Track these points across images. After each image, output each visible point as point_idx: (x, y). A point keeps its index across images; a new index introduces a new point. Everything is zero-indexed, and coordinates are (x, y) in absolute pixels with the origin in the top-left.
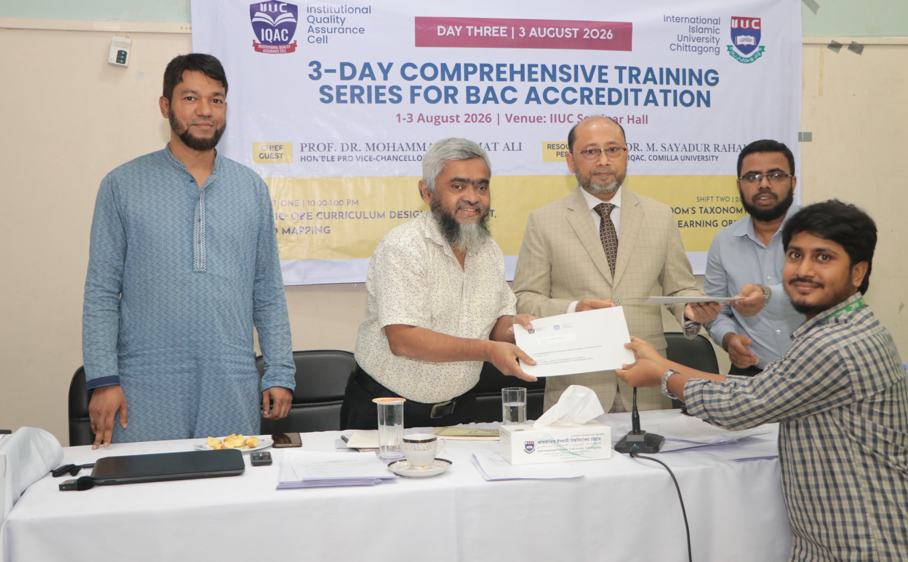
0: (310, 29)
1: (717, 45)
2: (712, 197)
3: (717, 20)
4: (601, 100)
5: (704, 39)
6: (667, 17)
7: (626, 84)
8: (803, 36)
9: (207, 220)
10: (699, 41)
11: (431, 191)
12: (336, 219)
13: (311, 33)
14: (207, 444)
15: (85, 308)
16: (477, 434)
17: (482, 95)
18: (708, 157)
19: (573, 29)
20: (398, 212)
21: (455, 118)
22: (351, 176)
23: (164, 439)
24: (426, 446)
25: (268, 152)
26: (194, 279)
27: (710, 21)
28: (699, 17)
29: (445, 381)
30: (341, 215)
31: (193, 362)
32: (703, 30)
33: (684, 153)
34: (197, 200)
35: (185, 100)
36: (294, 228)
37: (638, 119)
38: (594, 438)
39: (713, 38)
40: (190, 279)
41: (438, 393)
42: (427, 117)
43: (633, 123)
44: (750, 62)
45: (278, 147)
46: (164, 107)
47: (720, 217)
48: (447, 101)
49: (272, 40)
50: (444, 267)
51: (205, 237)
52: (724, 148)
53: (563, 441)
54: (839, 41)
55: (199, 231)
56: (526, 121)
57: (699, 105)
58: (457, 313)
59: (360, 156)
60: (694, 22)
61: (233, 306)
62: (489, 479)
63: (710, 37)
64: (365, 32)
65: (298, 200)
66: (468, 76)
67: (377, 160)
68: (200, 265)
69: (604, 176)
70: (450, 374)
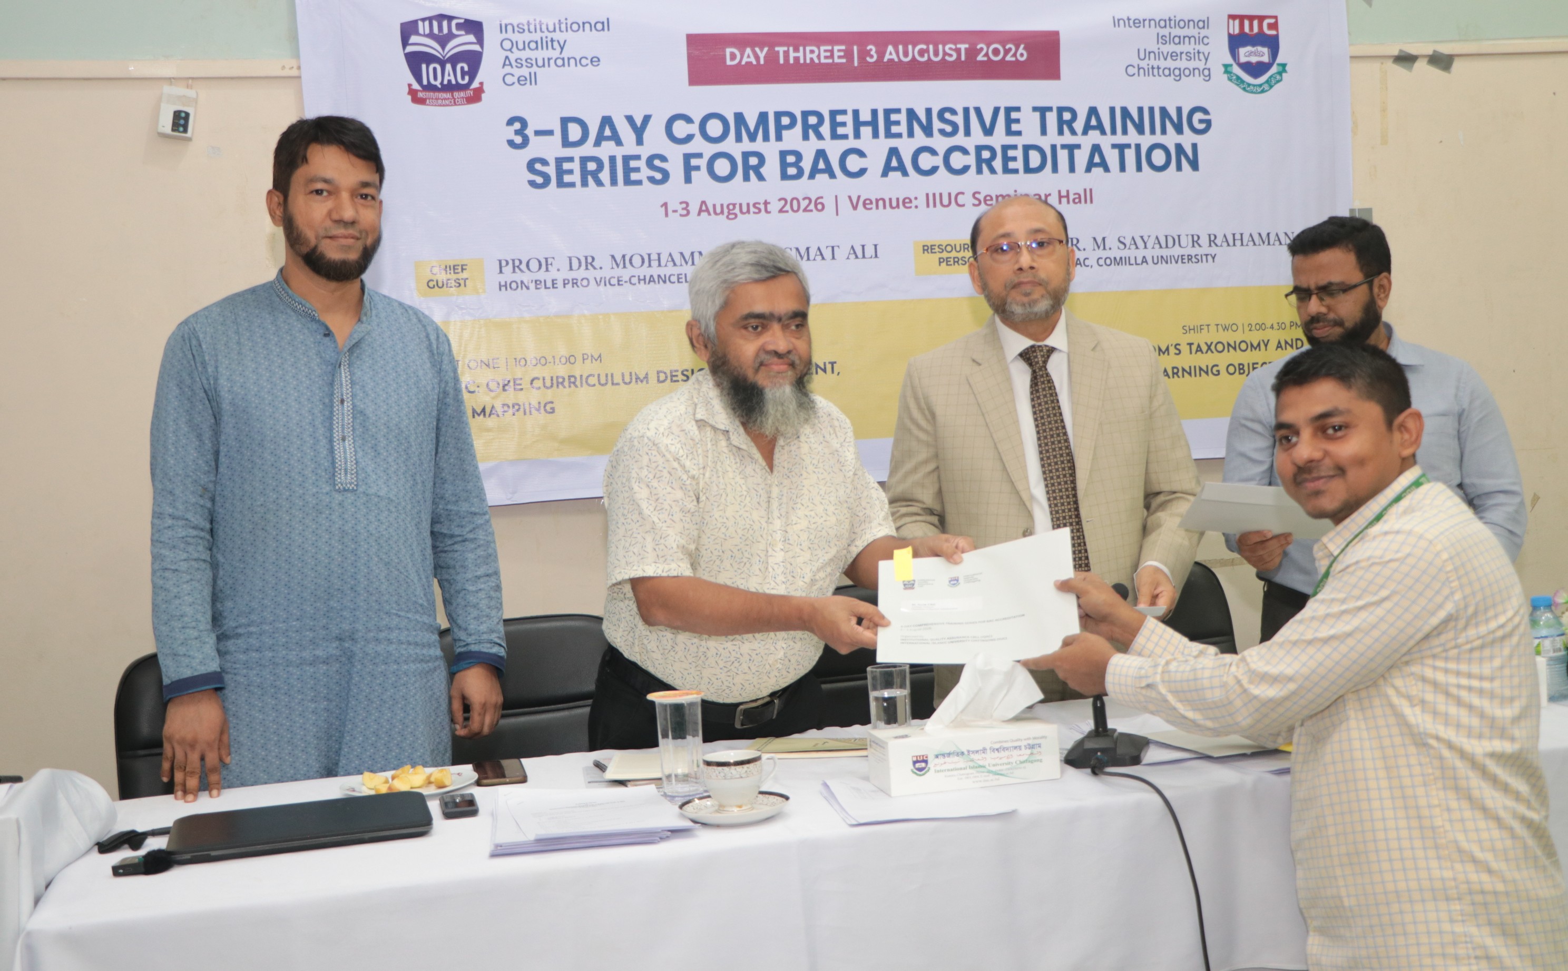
0: (507, 62)
1: (1206, 64)
2: (1208, 325)
3: (1204, 21)
4: (1012, 165)
5: (1184, 56)
6: (1119, 20)
7: (1053, 137)
8: (1350, 45)
9: (355, 401)
10: (1174, 58)
11: (709, 338)
12: (565, 387)
13: (508, 69)
14: (364, 785)
15: (156, 557)
16: (827, 746)
17: (807, 165)
18: (1199, 257)
19: (959, 46)
20: (671, 372)
21: (762, 207)
22: (586, 312)
24: (744, 771)
25: (442, 277)
26: (337, 502)
27: (1191, 23)
28: (1172, 18)
29: (750, 665)
30: (573, 381)
31: (334, 645)
32: (1181, 40)
33: (1158, 252)
34: (337, 366)
35: (310, 196)
36: (493, 407)
37: (1077, 196)
38: (1029, 745)
39: (1199, 52)
40: (330, 502)
41: (741, 686)
42: (714, 206)
43: (1068, 202)
44: (1263, 91)
45: (460, 268)
46: (275, 208)
47: (1224, 359)
48: (746, 178)
49: (442, 83)
50: (735, 466)
51: (352, 431)
52: (1224, 240)
53: (977, 752)
54: (1412, 50)
55: (343, 420)
56: (885, 207)
57: (1179, 168)
58: (762, 546)
59: (601, 278)
60: (1165, 26)
61: (402, 546)
62: (855, 823)
63: (1192, 52)
64: (601, 63)
65: (498, 359)
66: (781, 133)
67: (631, 283)
68: (346, 479)
69: (1028, 288)
70: (758, 652)
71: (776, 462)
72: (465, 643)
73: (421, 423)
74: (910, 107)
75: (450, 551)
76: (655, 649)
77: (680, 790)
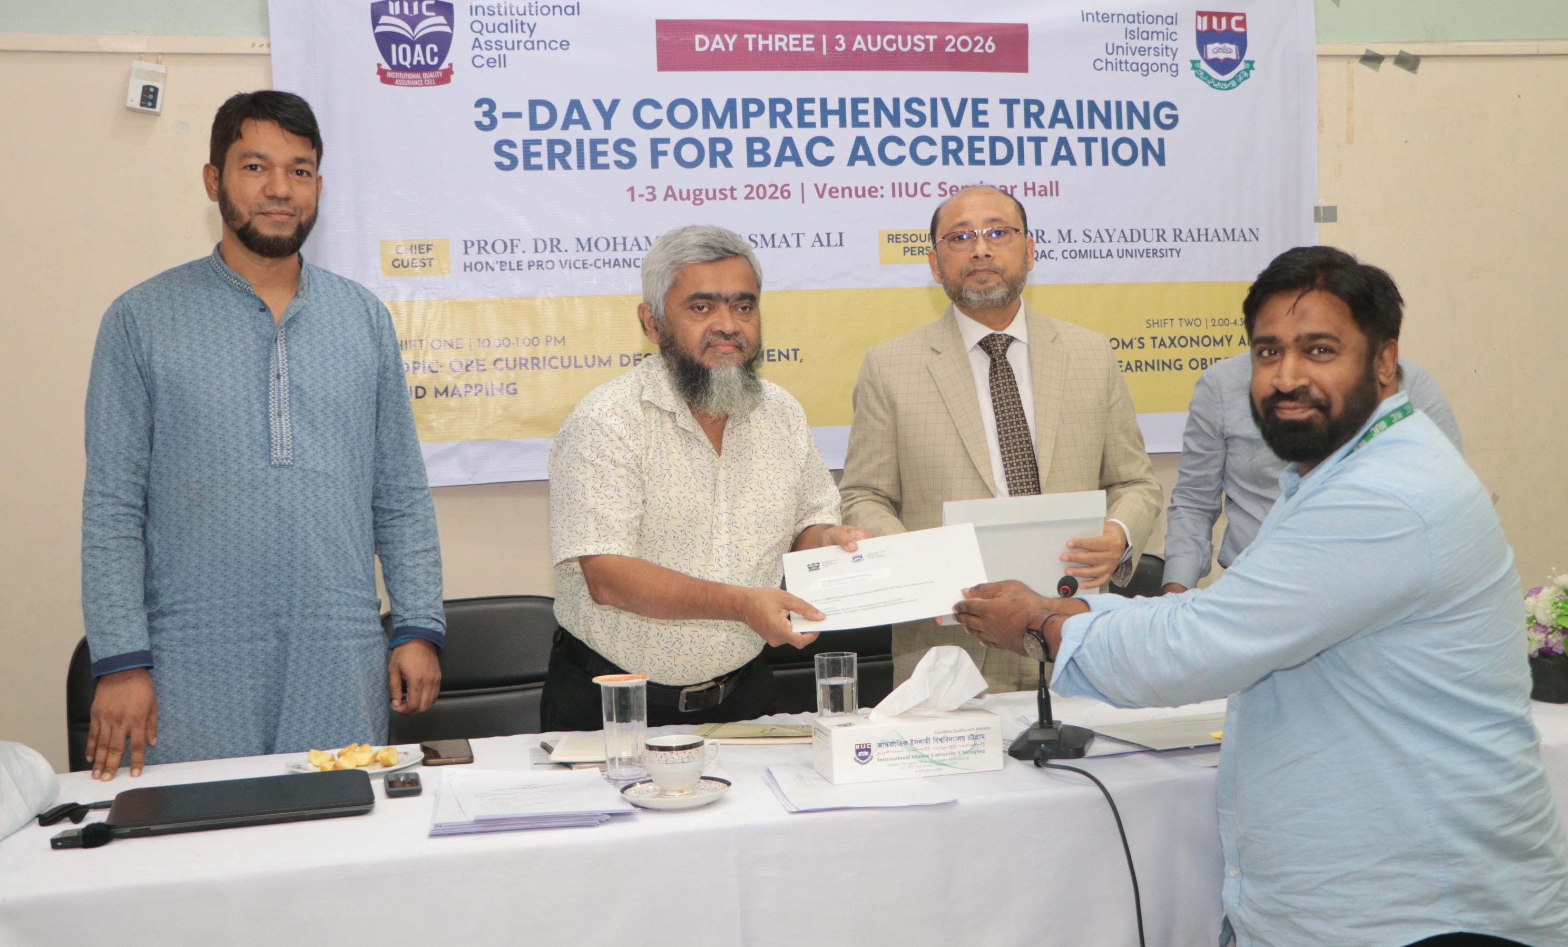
0: (476, 44)
1: (1173, 59)
2: (1172, 320)
3: (1172, 17)
4: (978, 156)
5: (1152, 51)
6: (1087, 14)
7: (1019, 129)
8: (1317, 43)
9: (292, 376)
10: (1142, 53)
11: (658, 319)
12: (527, 369)
13: (477, 51)
14: (309, 762)
15: (87, 535)
16: (774, 733)
17: (773, 152)
18: (1164, 252)
19: (927, 37)
20: (634, 356)
21: (728, 193)
22: (550, 294)
23: (222, 758)
24: (686, 756)
25: (407, 256)
26: (273, 478)
27: (1160, 19)
28: (1141, 13)
29: (691, 646)
30: (535, 362)
32: (1149, 35)
33: (1123, 246)
34: (273, 341)
35: (245, 171)
36: (455, 387)
37: (1043, 188)
38: (972, 735)
39: (1167, 48)
40: (266, 478)
41: (683, 668)
42: (681, 191)
43: (1034, 194)
44: (1230, 88)
45: (425, 248)
46: (212, 182)
47: (1186, 354)
48: (713, 164)
49: (411, 64)
50: (681, 448)
51: (289, 406)
52: (1189, 235)
53: (920, 741)
54: (1379, 50)
55: (279, 395)
56: (850, 196)
57: (1145, 162)
58: (706, 529)
59: (566, 261)
60: (1134, 22)
61: (340, 522)
62: (795, 810)
63: (1160, 47)
64: (570, 47)
65: (461, 339)
66: (749, 120)
67: (595, 266)
68: (282, 454)
69: (983, 276)
70: (699, 634)
71: (724, 445)
72: (401, 619)
73: (359, 398)
74: (877, 96)
75: (389, 526)
76: (599, 629)
77: (623, 774)
